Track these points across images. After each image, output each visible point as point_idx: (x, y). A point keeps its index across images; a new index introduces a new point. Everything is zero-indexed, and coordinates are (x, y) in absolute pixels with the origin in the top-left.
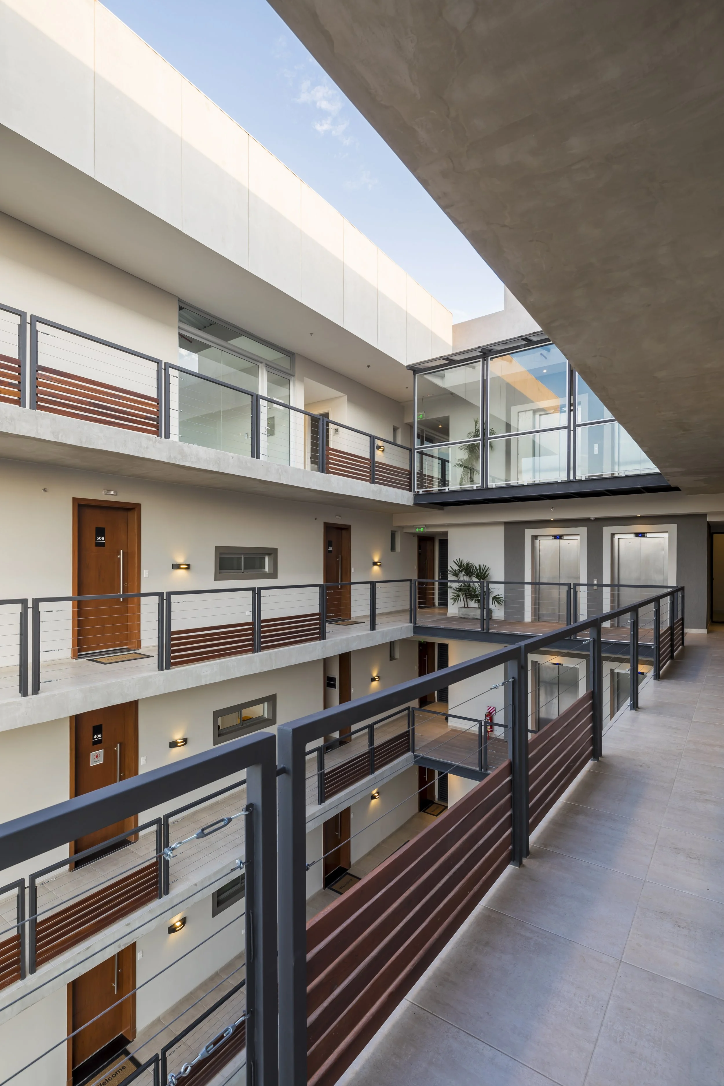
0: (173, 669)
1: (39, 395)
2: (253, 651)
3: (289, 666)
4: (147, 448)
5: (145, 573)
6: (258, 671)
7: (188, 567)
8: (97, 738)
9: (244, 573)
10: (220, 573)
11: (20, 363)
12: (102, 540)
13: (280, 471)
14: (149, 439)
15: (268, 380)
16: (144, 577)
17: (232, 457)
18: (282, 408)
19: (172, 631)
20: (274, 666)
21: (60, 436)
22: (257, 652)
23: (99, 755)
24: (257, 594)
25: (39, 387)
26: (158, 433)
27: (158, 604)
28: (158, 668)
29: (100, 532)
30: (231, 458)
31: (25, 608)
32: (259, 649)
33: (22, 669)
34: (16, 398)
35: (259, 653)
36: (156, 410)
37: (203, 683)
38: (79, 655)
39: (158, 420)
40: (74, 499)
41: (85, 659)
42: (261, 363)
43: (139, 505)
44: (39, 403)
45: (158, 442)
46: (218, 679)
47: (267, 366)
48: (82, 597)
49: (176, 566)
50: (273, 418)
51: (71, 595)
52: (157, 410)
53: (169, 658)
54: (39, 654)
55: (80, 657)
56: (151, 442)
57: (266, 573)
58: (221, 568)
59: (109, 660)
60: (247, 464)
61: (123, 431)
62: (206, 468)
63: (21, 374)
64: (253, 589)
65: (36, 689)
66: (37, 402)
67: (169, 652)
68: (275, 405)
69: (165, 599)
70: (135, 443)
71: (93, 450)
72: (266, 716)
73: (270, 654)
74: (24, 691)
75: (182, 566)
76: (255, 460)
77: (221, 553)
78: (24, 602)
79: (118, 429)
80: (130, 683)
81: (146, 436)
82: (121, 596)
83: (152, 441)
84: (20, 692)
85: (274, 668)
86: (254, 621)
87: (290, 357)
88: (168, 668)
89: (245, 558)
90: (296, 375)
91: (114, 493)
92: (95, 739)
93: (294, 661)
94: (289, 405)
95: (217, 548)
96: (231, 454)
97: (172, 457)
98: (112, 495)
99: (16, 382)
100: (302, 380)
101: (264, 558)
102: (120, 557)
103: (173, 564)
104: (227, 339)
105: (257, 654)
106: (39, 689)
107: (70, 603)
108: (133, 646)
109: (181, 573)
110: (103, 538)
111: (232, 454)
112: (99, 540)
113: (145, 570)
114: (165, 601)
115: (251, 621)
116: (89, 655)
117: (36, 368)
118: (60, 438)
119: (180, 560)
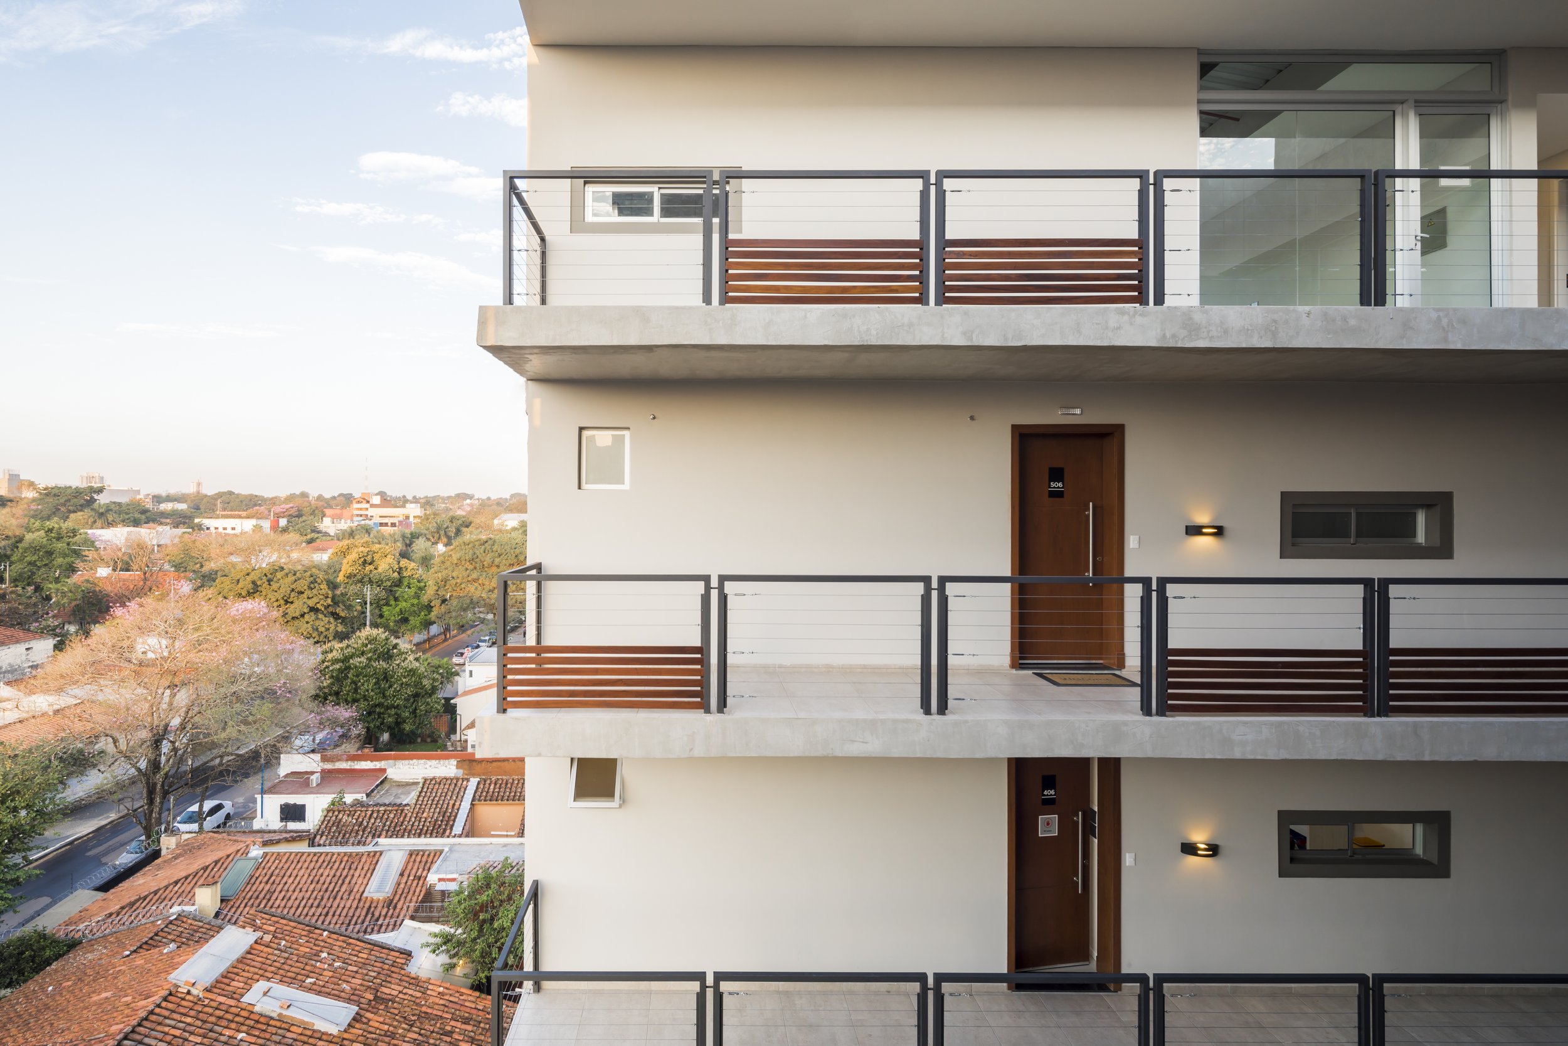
0: (1172, 716)
1: (947, 283)
2: (1367, 712)
3: (1475, 761)
4: (1119, 328)
5: (1132, 542)
6: (1380, 757)
7: (1219, 532)
8: (1048, 795)
9: (1357, 545)
10: (1293, 545)
11: (922, 244)
12: (1058, 487)
13: (1445, 322)
14: (1122, 313)
15: (1423, 135)
16: (1131, 547)
17: (1309, 314)
18: (1466, 182)
19: (1169, 647)
20: (1427, 753)
21: (974, 336)
22: (1379, 715)
23: (1050, 822)
24: (1378, 592)
25: (947, 272)
26: (1142, 300)
27: (1142, 597)
28: (1142, 709)
29: (1056, 474)
30: (1304, 316)
31: (928, 589)
32: (1385, 711)
33: (924, 675)
34: (917, 295)
35: (1384, 719)
36: (1137, 260)
37: (1237, 754)
38: (1020, 664)
39: (1142, 277)
40: (1014, 427)
41: (1030, 672)
42: (1402, 103)
43: (1121, 428)
44: (947, 295)
45: (1141, 315)
46: (1272, 754)
47: (1418, 103)
48: (1027, 579)
49: (1194, 530)
50: (1442, 212)
51: (1008, 574)
52: (1140, 259)
53: (1163, 697)
54: (946, 657)
55: (1022, 667)
56: (1126, 317)
57: (1419, 547)
58: (1295, 535)
59: (1065, 679)
60: (1347, 322)
61: (1075, 309)
62: (1244, 345)
63: (923, 257)
64: (1367, 583)
65: (943, 708)
66: (944, 294)
67: (1163, 686)
68: (1444, 182)
69: (1154, 591)
70: (1097, 324)
71: (1025, 348)
72: (1419, 850)
73: (1415, 724)
74: (926, 708)
75: (1205, 530)
76: (1371, 310)
77: (1294, 505)
78: (926, 580)
79: (1066, 308)
80: (1087, 726)
81: (1117, 308)
82: (1090, 580)
83: (1129, 315)
84: (922, 708)
85: (1427, 758)
86: (1368, 649)
87: (1491, 63)
88: (1161, 713)
89: (1358, 515)
90: (1510, 98)
91: (1078, 411)
92: (1045, 795)
93: (1490, 753)
94: (1489, 170)
95: (1284, 495)
96: (1303, 309)
97: (1168, 335)
98: (1073, 414)
99: (917, 273)
100: (1527, 103)
101: (1414, 516)
102: (1089, 514)
103: (1186, 526)
104: (1314, 86)
105: (1377, 719)
106: (946, 709)
107: (1007, 587)
108: (1112, 661)
109: (1204, 542)
110: (1060, 485)
111: (1307, 308)
112: (1054, 487)
113: (1131, 537)
114: (1154, 594)
115: (1362, 648)
116: (1035, 666)
117: (944, 243)
118: (974, 339)
119: (1202, 518)
